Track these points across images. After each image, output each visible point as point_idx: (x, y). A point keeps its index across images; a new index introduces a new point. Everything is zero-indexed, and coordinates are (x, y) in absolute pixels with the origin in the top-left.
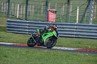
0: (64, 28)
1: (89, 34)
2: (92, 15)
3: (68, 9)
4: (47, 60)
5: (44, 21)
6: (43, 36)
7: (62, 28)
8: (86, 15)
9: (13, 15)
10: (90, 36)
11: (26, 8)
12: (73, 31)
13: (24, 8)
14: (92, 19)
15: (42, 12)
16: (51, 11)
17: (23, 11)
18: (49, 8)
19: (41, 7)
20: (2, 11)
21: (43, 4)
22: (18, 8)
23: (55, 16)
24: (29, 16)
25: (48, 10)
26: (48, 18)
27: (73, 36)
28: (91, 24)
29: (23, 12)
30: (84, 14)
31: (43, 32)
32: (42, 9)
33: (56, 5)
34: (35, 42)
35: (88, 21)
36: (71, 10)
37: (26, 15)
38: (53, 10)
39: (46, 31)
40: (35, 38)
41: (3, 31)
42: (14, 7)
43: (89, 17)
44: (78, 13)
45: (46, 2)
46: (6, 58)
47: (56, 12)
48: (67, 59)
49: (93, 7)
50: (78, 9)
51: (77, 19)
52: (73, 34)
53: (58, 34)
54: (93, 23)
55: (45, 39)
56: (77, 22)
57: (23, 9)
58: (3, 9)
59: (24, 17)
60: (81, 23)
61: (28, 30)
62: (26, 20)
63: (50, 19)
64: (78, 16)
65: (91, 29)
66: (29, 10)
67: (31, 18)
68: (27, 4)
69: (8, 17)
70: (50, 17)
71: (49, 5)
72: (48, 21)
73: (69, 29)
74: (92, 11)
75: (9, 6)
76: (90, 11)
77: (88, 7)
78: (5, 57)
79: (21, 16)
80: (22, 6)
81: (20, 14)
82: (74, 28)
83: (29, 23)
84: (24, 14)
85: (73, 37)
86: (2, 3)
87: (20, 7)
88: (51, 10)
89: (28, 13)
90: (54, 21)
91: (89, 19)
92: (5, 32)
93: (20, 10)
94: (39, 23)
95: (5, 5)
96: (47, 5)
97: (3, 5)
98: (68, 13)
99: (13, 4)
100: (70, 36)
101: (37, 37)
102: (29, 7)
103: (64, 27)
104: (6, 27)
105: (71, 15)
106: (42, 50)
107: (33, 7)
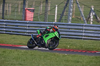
1: (68, 33)
2: (71, 14)
3: (46, 7)
4: (24, 60)
5: (21, 20)
6: (44, 37)
8: (65, 14)
10: (69, 35)
11: (4, 6)
14: (70, 18)
15: (19, 11)
16: (29, 10)
18: (27, 6)
19: (18, 6)
21: (20, 3)
23: (33, 15)
24: (6, 14)
25: (26, 8)
26: (25, 17)
28: (70, 23)
30: (63, 13)
31: (44, 33)
32: (20, 7)
33: (34, 3)
35: (67, 20)
36: (49, 9)
37: (3, 14)
38: (31, 9)
40: (35, 39)
43: (68, 16)
44: (56, 12)
47: (33, 11)
48: (45, 59)
49: (72, 6)
50: (56, 8)
51: (56, 18)
53: (60, 35)
54: (72, 22)
55: (46, 40)
56: (56, 21)
59: (1, 16)
60: (59, 21)
61: (5, 30)
62: (3, 18)
63: (27, 18)
64: (56, 15)
65: (69, 29)
66: (6, 8)
67: (8, 16)
68: (4, 2)
70: (27, 16)
71: (27, 4)
72: (25, 20)
74: (71, 10)
76: (69, 9)
77: (66, 5)
83: (6, 22)
84: (1, 12)
89: (5, 11)
90: (32, 20)
91: (68, 18)
94: (16, 22)
96: (24, 3)
98: (46, 11)
101: (37, 38)
102: (7, 5)
103: (42, 26)
105: (49, 14)
106: (20, 50)
107: (10, 6)
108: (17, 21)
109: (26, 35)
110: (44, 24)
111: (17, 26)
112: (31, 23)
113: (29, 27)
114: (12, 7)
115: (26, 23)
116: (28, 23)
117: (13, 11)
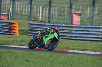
0: (89, 31)
3: (93, 11)
4: (71, 65)
5: (68, 24)
6: (44, 38)
7: (87, 31)
9: (36, 18)
11: (50, 10)
12: (99, 35)
13: (47, 10)
15: (66, 15)
16: (76, 14)
17: (46, 13)
18: (73, 10)
20: (24, 14)
21: (66, 7)
22: (41, 10)
23: (80, 18)
24: (52, 18)
25: (72, 12)
26: (72, 20)
27: (98, 39)
29: (46, 15)
31: (44, 34)
32: (66, 11)
33: (81, 7)
34: (36, 44)
37: (49, 17)
39: (47, 33)
40: (36, 40)
41: (25, 34)
42: (37, 9)
45: (70, 4)
46: (28, 63)
47: (80, 14)
52: (99, 38)
53: (59, 36)
55: (46, 41)
57: (46, 12)
58: (25, 12)
59: (47, 20)
62: (49, 22)
63: (74, 22)
66: (52, 12)
67: (54, 20)
68: (50, 6)
69: (30, 20)
71: (73, 7)
72: (72, 24)
73: (94, 33)
75: (31, 8)
78: (27, 61)
79: (44, 19)
80: (45, 8)
81: (42, 17)
82: (99, 31)
84: (47, 16)
85: (99, 41)
86: (24, 5)
87: (43, 9)
88: (75, 12)
89: (51, 15)
90: (79, 24)
92: (27, 35)
93: (42, 13)
95: (27, 7)
96: (71, 7)
97: (25, 8)
98: (93, 15)
99: (35, 6)
100: (95, 39)
102: (53, 9)
104: (28, 31)
105: (96, 18)
106: (66, 55)
107: (57, 9)
108: (64, 25)
109: (72, 39)
110: (91, 28)
111: (64, 30)
112: (78, 27)
113: (75, 31)
114: (58, 11)
115: (73, 27)
116: (75, 27)
117: (59, 15)
